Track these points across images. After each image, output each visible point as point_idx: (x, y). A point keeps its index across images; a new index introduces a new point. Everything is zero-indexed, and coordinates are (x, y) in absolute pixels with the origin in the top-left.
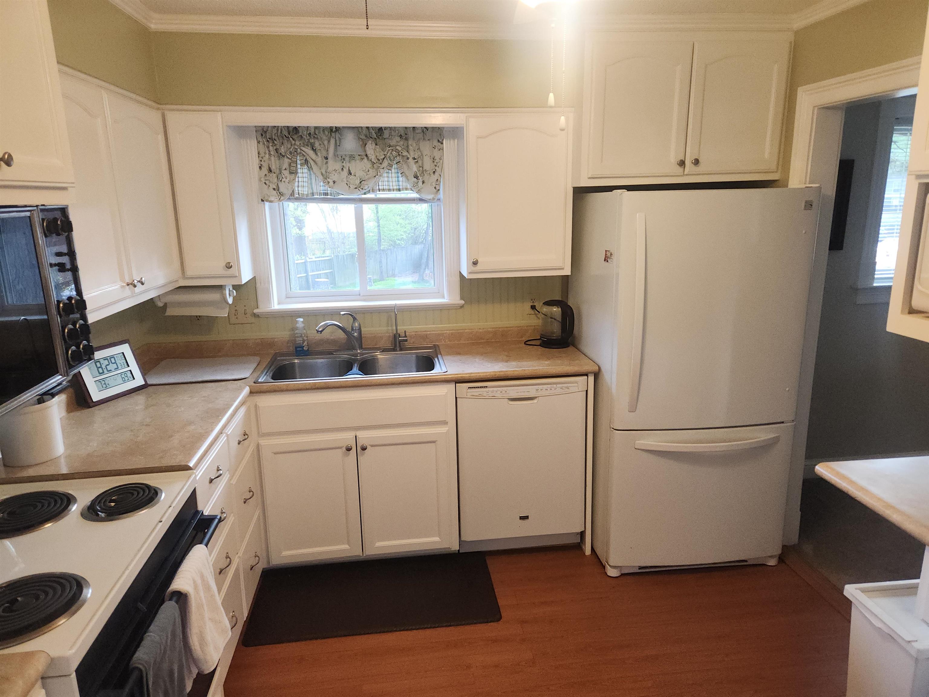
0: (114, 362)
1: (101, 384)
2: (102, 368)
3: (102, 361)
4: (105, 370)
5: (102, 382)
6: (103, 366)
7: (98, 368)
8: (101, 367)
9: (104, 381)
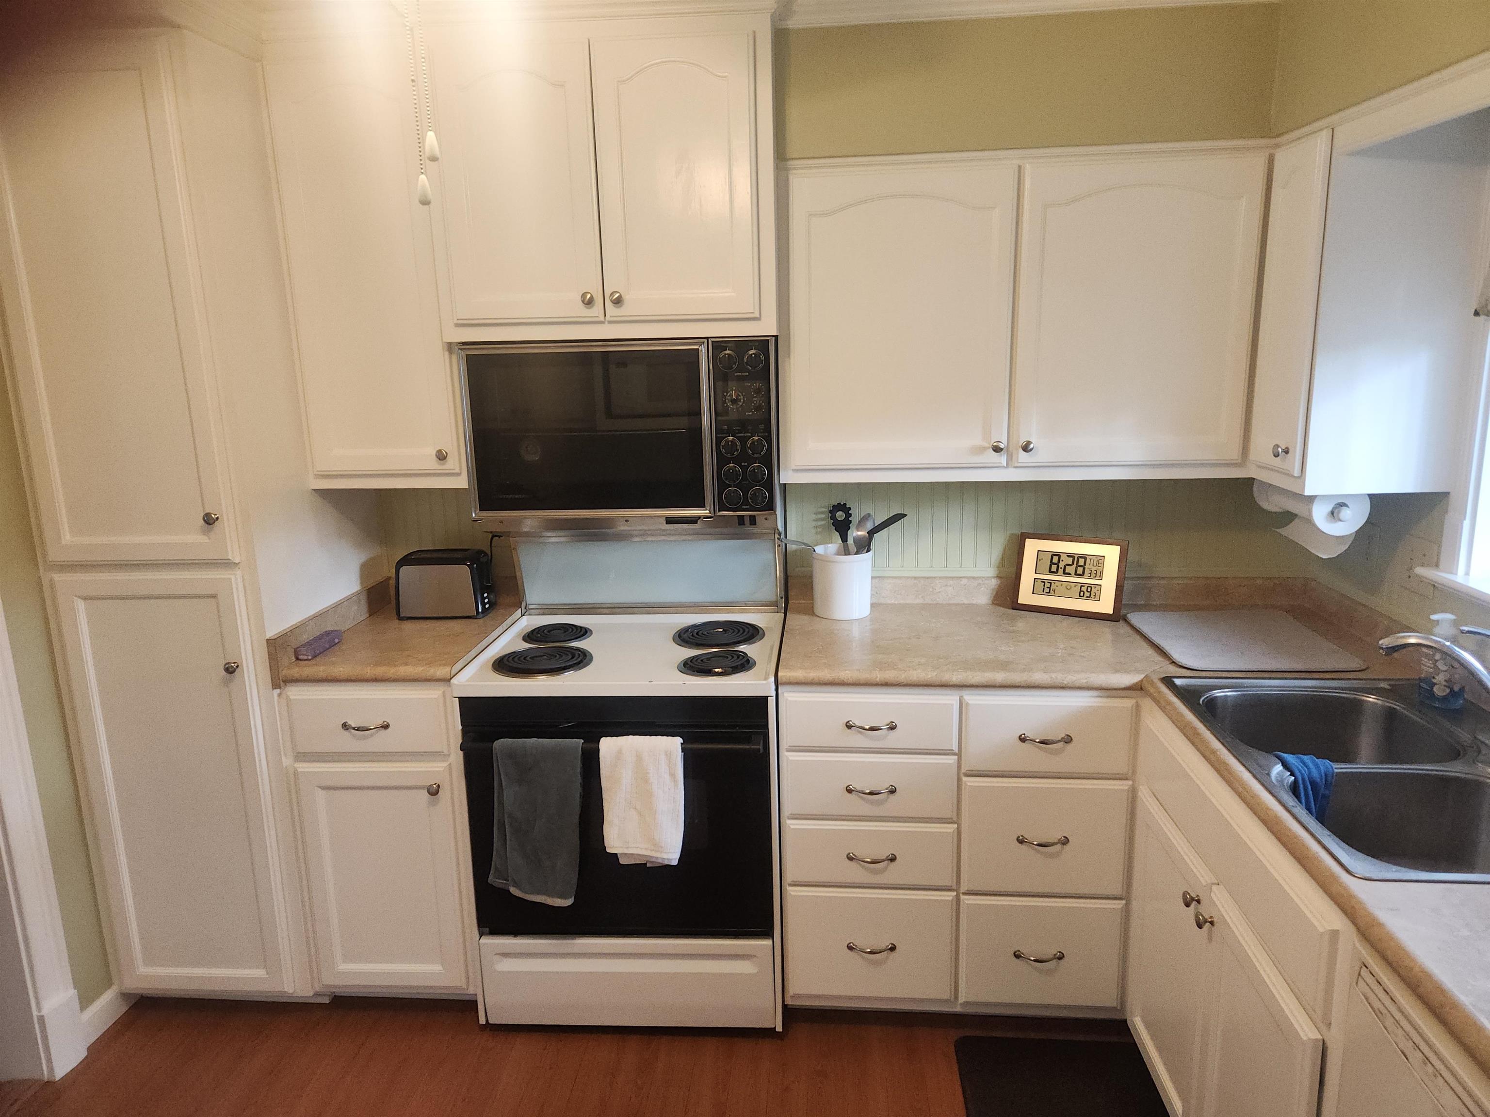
0: (1082, 564)
1: (1044, 586)
2: (1058, 566)
3: (1063, 557)
4: (1061, 571)
5: (1046, 583)
6: (1062, 565)
7: (1052, 563)
8: (1057, 564)
9: (1051, 583)
